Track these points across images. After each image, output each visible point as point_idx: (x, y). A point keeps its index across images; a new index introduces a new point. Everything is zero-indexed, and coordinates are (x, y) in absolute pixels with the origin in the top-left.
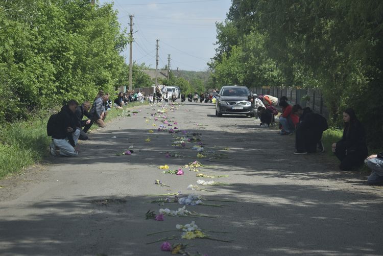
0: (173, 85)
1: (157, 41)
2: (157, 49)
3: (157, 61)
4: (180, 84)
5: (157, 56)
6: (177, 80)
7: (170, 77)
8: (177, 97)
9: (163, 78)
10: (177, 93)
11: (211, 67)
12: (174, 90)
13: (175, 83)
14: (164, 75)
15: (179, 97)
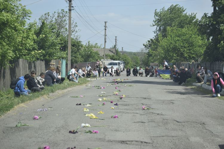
0: (119, 60)
1: (106, 23)
2: (105, 29)
3: (105, 39)
4: (124, 59)
5: (105, 35)
6: (122, 56)
7: (117, 54)
8: (122, 70)
9: (111, 54)
10: (122, 66)
11: (146, 46)
12: (119, 64)
13: (121, 58)
14: (112, 52)
15: (124, 70)
